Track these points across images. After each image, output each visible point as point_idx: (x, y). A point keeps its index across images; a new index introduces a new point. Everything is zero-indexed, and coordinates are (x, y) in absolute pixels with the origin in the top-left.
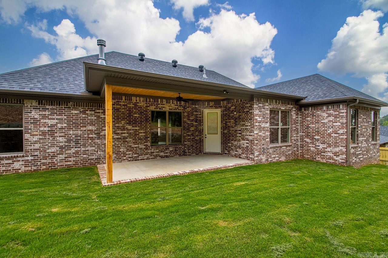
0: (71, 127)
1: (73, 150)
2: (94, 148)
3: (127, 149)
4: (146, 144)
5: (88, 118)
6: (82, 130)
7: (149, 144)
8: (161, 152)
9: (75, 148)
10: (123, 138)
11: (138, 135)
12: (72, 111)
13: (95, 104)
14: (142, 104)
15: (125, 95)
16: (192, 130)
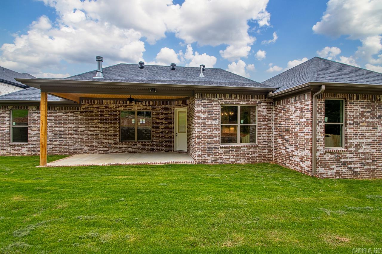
0: (57, 125)
1: (58, 142)
2: (72, 142)
3: (99, 144)
4: (115, 139)
5: (68, 118)
6: (64, 128)
7: (118, 140)
8: (129, 147)
9: (60, 140)
10: (95, 134)
11: (109, 132)
12: (58, 113)
13: (74, 107)
14: (112, 105)
15: (98, 99)
16: (161, 129)
